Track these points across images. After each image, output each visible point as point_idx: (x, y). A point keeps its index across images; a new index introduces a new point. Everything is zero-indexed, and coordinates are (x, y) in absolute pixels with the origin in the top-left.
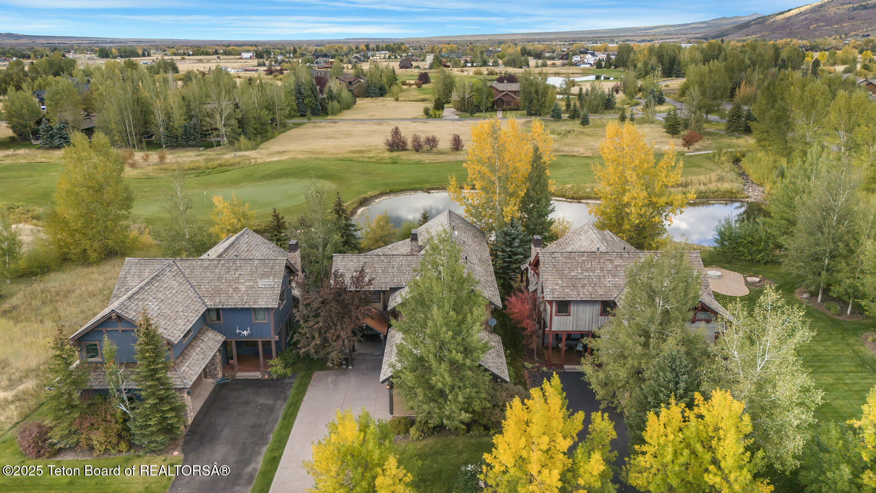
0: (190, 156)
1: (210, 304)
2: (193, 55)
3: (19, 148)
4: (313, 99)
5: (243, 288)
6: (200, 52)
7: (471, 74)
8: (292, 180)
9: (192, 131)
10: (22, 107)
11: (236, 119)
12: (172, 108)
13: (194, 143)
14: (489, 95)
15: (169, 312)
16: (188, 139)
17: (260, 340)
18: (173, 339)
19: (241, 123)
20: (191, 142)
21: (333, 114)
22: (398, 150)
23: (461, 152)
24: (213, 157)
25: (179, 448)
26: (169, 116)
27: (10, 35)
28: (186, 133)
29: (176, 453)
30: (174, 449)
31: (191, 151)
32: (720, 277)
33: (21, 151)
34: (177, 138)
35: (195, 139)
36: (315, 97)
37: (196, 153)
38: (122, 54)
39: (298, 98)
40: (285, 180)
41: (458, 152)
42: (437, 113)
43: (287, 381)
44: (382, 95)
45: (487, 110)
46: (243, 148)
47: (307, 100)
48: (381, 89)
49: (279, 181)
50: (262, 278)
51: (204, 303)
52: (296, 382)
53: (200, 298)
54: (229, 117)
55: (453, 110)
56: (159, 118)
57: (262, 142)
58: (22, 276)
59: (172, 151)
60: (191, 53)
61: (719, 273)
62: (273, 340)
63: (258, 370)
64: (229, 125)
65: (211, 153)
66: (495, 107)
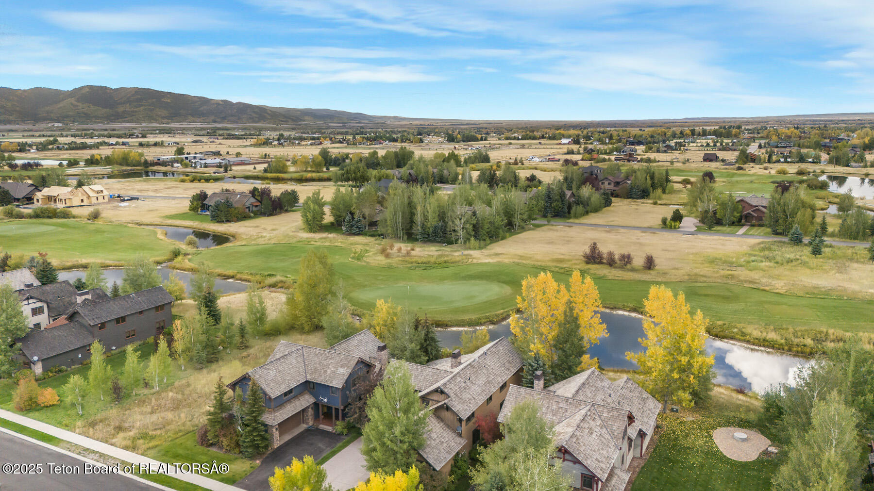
0: (432, 251)
1: (309, 378)
2: (522, 139)
3: (331, 233)
4: (559, 203)
5: (329, 371)
6: (528, 137)
7: (773, 172)
8: (484, 282)
9: (439, 231)
10: (340, 203)
11: (471, 224)
12: (428, 212)
13: (439, 240)
14: (735, 209)
15: (279, 379)
16: (436, 237)
17: (333, 407)
18: (272, 396)
19: (476, 227)
20: (437, 239)
21: (576, 217)
22: (595, 263)
23: (651, 272)
24: (447, 253)
25: (261, 460)
26: (426, 218)
27: (395, 118)
28: (435, 232)
29: (258, 462)
30: (258, 459)
31: (434, 246)
32: (744, 440)
33: (331, 236)
34: (429, 235)
35: (440, 237)
36: (562, 201)
37: (437, 248)
38: (465, 139)
39: (547, 202)
40: (478, 282)
41: (649, 272)
42: (673, 224)
43: (342, 437)
44: (643, 197)
45: (733, 224)
46: (471, 247)
47: (555, 204)
48: (643, 191)
49: (473, 281)
50: (341, 367)
51: (306, 376)
52: (347, 438)
53: (305, 373)
54: (467, 222)
55: (696, 221)
56: (418, 218)
57: (491, 243)
58: (266, 335)
59: (422, 245)
60: (520, 137)
61: (744, 436)
62: (340, 409)
63: (332, 426)
64: (466, 229)
65: (446, 250)
66: (743, 221)
